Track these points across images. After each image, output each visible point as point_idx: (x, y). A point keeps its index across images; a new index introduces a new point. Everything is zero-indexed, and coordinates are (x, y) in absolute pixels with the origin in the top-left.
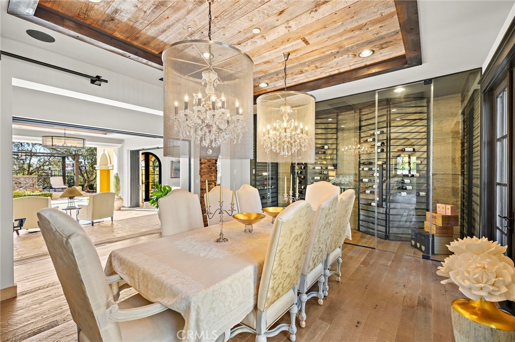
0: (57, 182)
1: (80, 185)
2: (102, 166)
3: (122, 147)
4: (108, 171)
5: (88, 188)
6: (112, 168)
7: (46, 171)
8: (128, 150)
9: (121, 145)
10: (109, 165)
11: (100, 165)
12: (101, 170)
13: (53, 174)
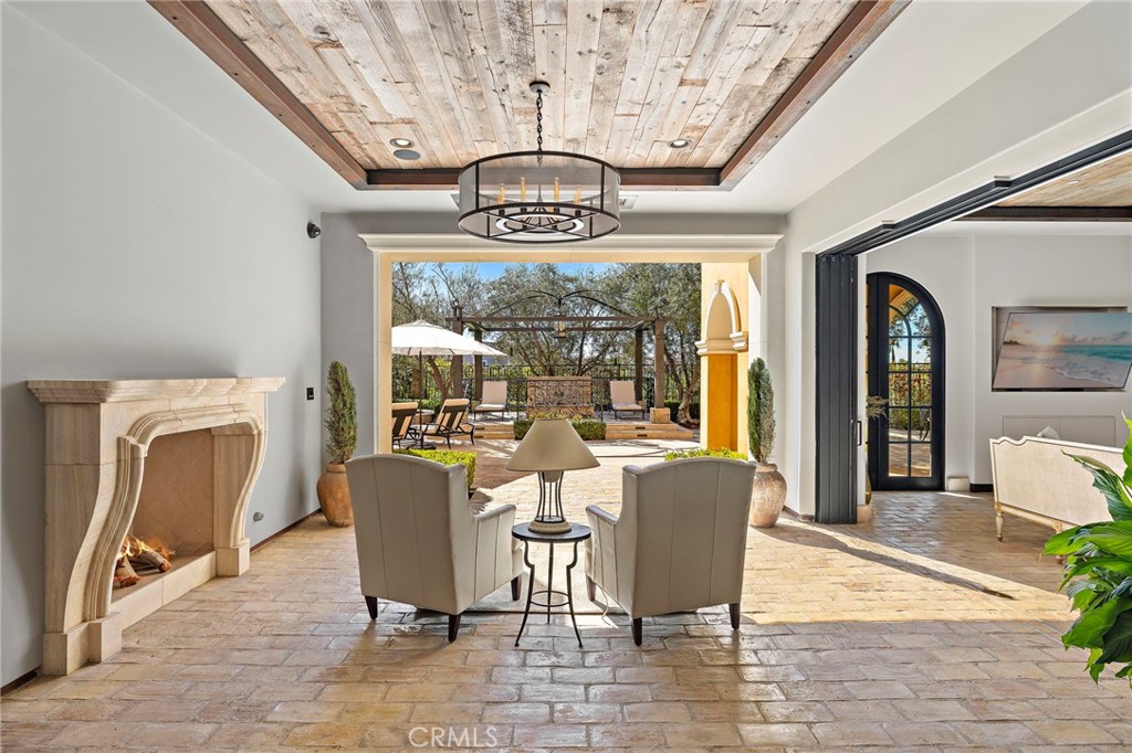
0: (623, 393)
1: (666, 405)
2: (715, 344)
3: (781, 246)
4: (733, 359)
5: (688, 414)
6: (742, 344)
7: (609, 368)
8: (806, 255)
9: (777, 237)
10: (735, 334)
11: (709, 339)
12: (711, 357)
13: (622, 375)
